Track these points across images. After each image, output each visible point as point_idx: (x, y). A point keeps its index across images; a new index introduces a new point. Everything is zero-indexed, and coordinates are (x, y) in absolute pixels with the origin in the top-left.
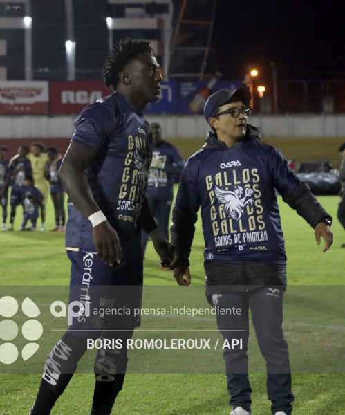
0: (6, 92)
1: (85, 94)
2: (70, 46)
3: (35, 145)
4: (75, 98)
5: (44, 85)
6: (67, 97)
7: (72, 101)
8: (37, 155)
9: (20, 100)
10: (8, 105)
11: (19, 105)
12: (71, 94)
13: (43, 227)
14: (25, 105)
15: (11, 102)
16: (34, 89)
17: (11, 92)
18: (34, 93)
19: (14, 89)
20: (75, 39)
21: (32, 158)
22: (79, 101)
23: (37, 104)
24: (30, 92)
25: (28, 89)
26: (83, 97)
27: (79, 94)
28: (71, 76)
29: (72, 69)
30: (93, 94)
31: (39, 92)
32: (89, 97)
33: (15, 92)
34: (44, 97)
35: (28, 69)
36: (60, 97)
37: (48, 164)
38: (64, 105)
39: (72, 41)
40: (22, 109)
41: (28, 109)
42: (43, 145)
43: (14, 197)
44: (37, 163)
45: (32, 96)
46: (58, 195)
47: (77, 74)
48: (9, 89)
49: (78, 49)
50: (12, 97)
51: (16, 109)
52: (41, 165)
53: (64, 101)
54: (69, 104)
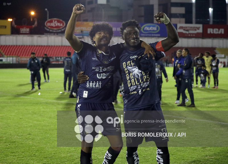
0: (185, 29)
1: (217, 30)
2: (211, 10)
3: (206, 53)
4: (213, 31)
5: (201, 26)
6: (210, 31)
7: (212, 32)
8: (207, 57)
9: (191, 32)
10: (186, 34)
11: (190, 34)
12: (212, 30)
13: (209, 86)
14: (193, 34)
15: (187, 32)
16: (197, 28)
17: (187, 28)
18: (197, 29)
19: (188, 27)
20: (213, 7)
21: (205, 58)
22: (215, 32)
23: (198, 33)
24: (195, 29)
25: (194, 27)
26: (216, 31)
27: (215, 30)
28: (211, 23)
29: (211, 19)
30: (221, 30)
31: (198, 28)
32: (219, 31)
33: (189, 28)
34: (200, 31)
35: (194, 19)
36: (207, 31)
37: (212, 61)
38: (209, 34)
39: (212, 8)
40: (192, 35)
41: (194, 35)
42: (210, 53)
43: (197, 73)
44: (207, 60)
45: (196, 30)
46: (216, 73)
47: (214, 22)
48: (187, 27)
49: (214, 11)
50: (187, 31)
51: (189, 35)
52: (209, 61)
53: (209, 32)
54: (210, 33)
